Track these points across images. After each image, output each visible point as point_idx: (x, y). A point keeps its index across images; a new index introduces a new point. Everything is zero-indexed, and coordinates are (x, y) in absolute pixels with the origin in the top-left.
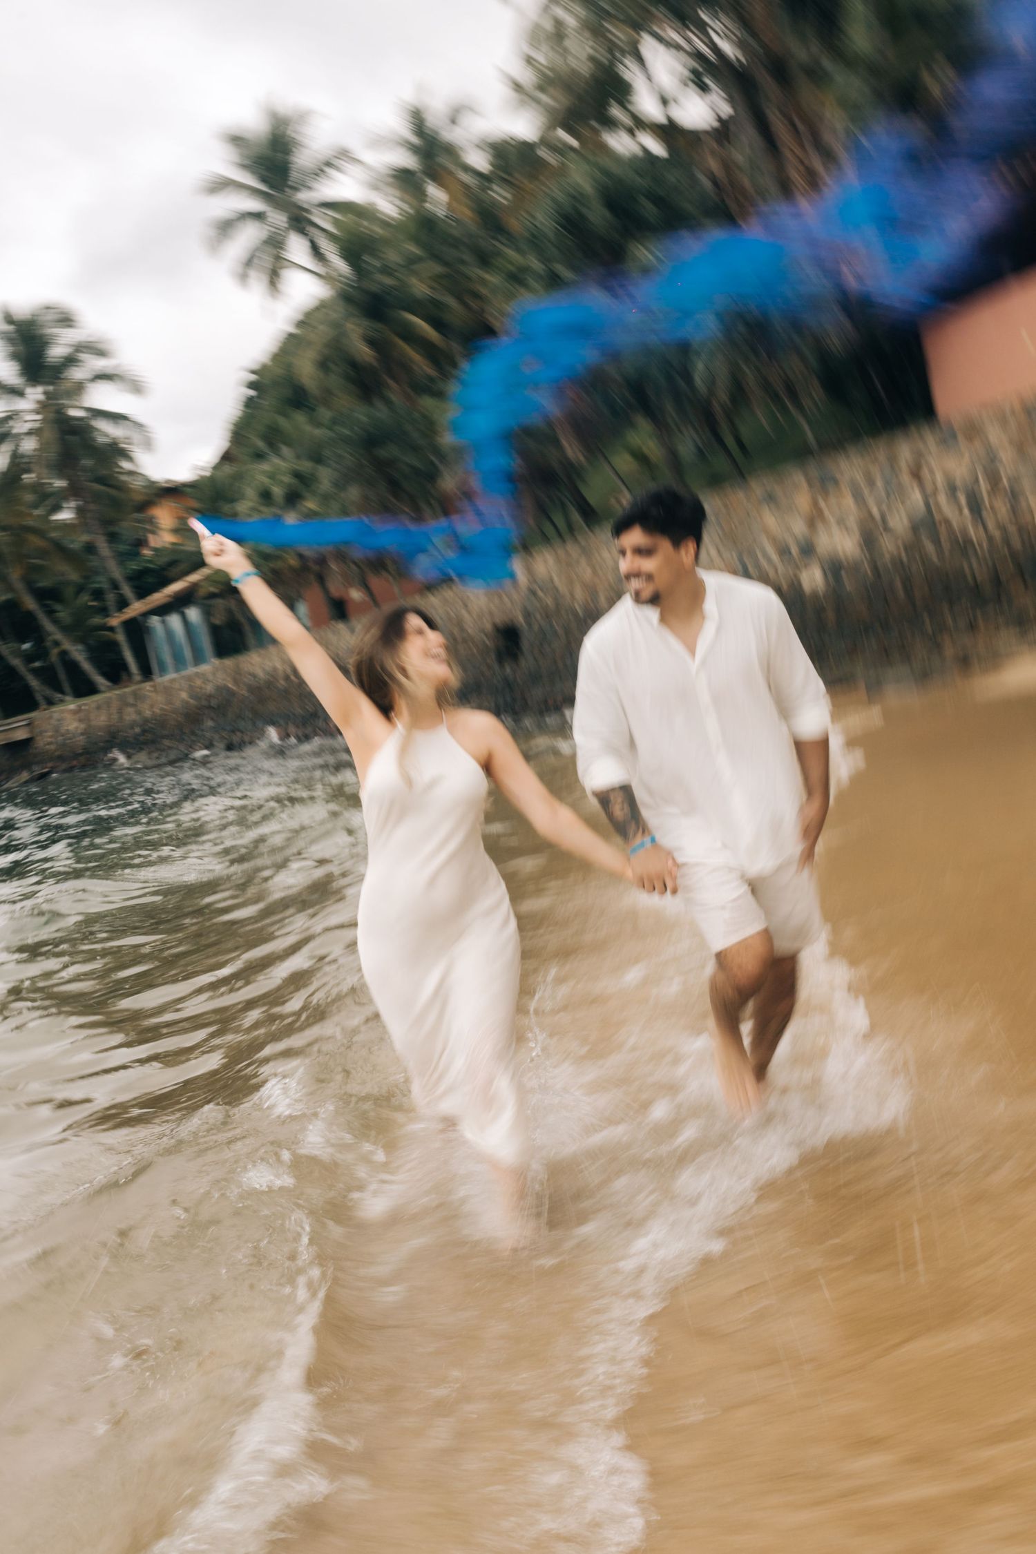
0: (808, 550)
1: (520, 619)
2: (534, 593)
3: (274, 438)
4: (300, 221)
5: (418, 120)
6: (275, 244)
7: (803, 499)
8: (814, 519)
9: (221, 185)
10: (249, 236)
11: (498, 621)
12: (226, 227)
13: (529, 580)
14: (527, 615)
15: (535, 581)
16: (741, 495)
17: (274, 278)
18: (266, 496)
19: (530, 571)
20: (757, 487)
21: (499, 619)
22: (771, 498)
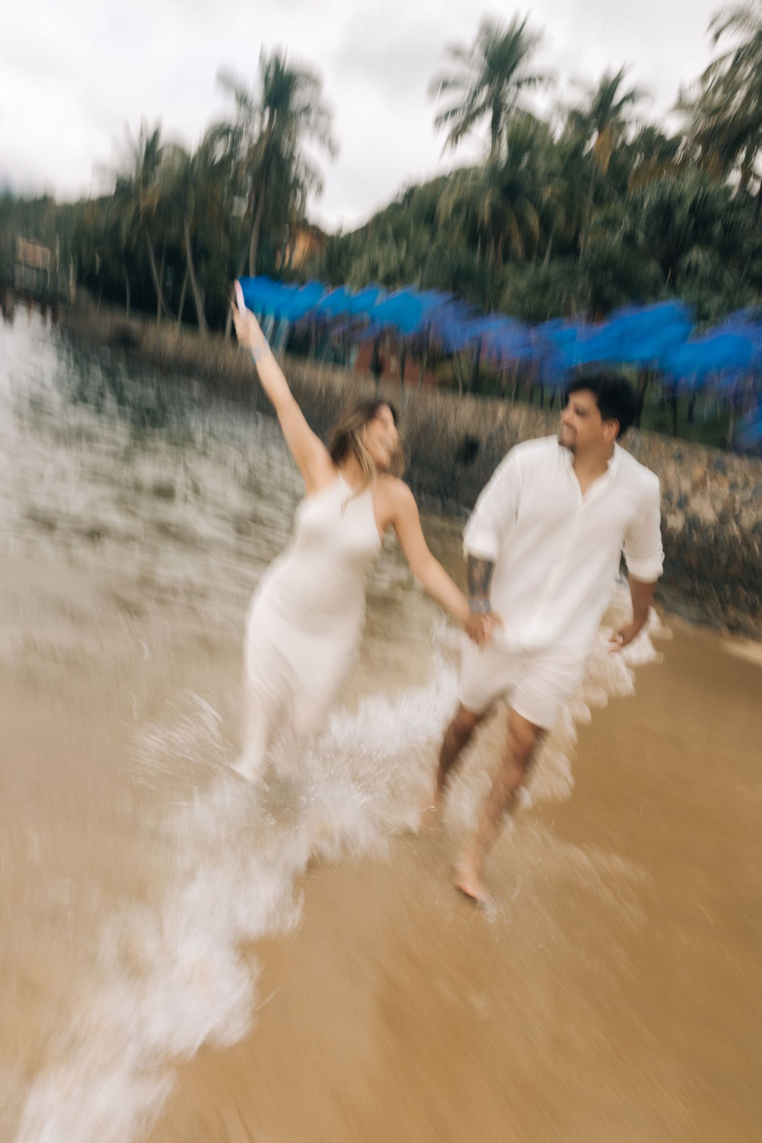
0: (683, 503)
1: (484, 440)
2: (502, 429)
3: (399, 235)
4: (497, 105)
5: (608, 90)
6: (472, 116)
7: (698, 471)
8: (699, 486)
9: (457, 53)
10: (455, 97)
11: (470, 431)
13: (503, 419)
14: (490, 439)
15: (507, 422)
16: (663, 445)
17: (457, 134)
18: (374, 270)
19: (507, 415)
20: (676, 446)
21: (472, 431)
22: (679, 458)
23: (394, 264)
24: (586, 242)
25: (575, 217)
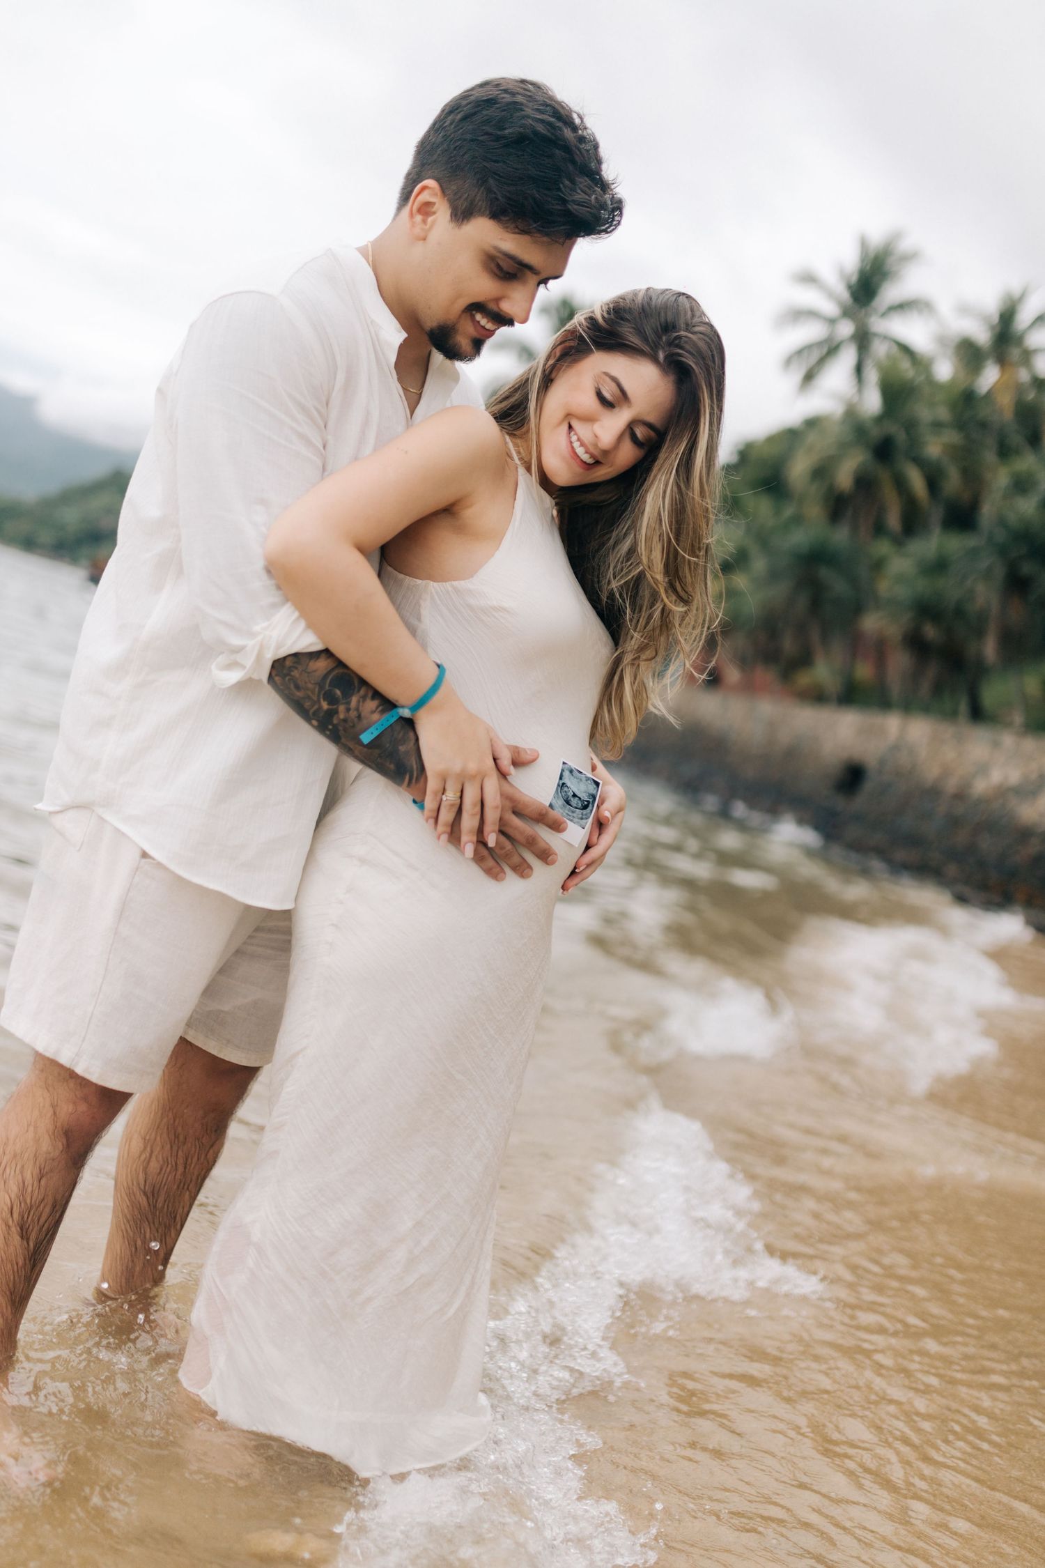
1: (874, 764)
2: (898, 749)
4: (863, 339)
5: (1007, 317)
6: (830, 349)
9: (808, 278)
10: (811, 332)
12: (799, 315)
13: (900, 735)
14: (883, 764)
15: (904, 740)
19: (903, 730)
23: (731, 547)
24: (987, 511)
25: (973, 477)
